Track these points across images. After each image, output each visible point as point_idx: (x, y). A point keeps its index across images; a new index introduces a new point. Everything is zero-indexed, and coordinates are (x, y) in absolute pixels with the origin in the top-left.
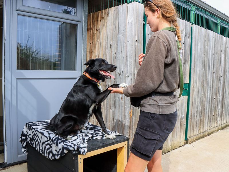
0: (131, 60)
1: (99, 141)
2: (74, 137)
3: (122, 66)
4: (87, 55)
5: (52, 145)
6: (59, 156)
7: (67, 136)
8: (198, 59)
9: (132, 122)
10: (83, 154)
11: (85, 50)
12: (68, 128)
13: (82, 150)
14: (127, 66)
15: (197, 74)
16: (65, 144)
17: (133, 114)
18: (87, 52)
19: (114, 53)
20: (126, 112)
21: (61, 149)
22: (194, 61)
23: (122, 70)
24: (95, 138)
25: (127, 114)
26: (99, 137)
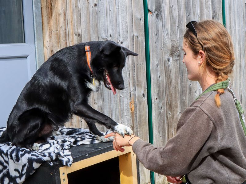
0: (125, 14)
1: (89, 147)
2: (44, 146)
3: (108, 25)
4: (43, 14)
5: (7, 162)
6: (24, 177)
7: (33, 145)
8: (236, 11)
9: (135, 121)
10: (67, 165)
11: (38, 5)
12: (33, 130)
13: (65, 160)
14: (118, 25)
15: (235, 36)
16: (32, 155)
17: (136, 107)
18: (42, 8)
19: (93, 5)
20: (123, 104)
21: (27, 164)
22: (230, 15)
23: (110, 32)
24: (79, 143)
25: (125, 108)
26: (87, 141)
